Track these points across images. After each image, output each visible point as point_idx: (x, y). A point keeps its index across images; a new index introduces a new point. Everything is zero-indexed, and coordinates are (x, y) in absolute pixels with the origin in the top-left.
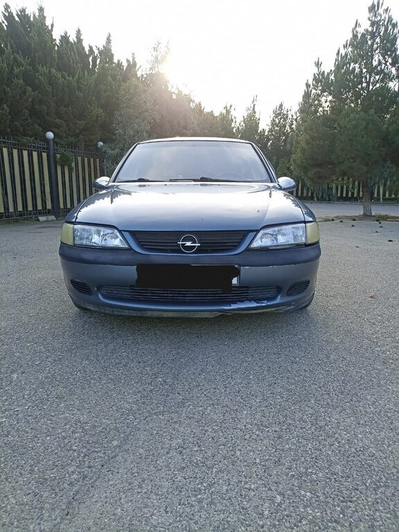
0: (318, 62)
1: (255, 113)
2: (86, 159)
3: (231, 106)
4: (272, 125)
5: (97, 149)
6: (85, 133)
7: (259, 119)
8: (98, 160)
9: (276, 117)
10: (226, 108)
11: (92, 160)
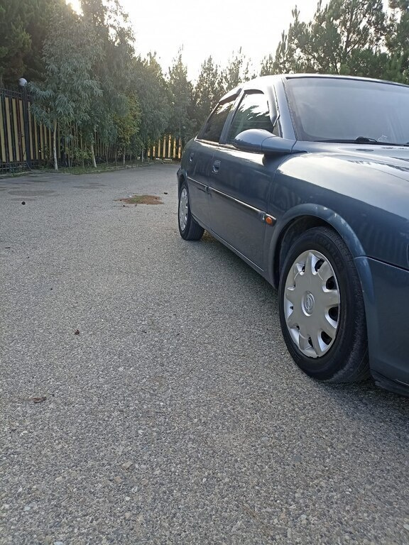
0: (296, 10)
1: (181, 64)
2: (7, 99)
3: (155, 53)
4: (201, 81)
5: (20, 88)
6: (7, 64)
7: (186, 73)
8: (21, 102)
9: (205, 72)
10: (149, 54)
11: (14, 101)
